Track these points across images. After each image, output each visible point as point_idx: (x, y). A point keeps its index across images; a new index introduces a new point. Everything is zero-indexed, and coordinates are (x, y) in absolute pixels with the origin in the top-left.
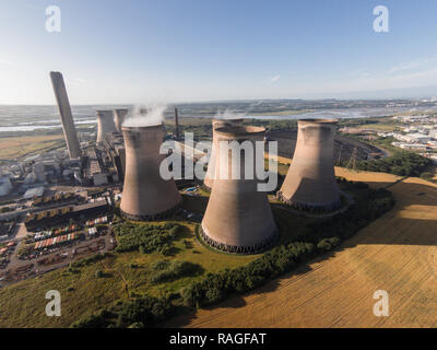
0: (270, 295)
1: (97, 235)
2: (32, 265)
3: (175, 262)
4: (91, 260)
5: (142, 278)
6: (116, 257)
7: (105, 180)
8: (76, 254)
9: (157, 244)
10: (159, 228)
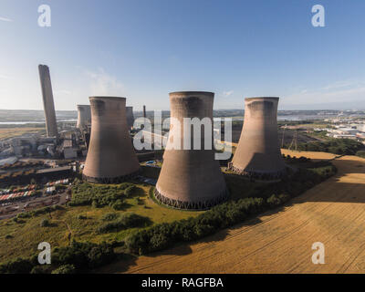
3: (125, 214)
4: (40, 212)
5: (89, 228)
7: (75, 155)
8: (27, 207)
9: (110, 200)
10: (115, 188)
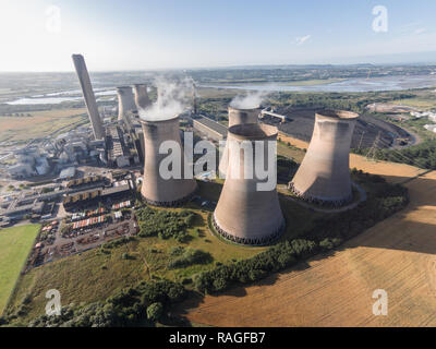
0: (269, 288)
1: (122, 219)
2: (73, 244)
3: (189, 250)
4: (118, 243)
5: (161, 262)
6: (138, 241)
7: (127, 162)
8: (106, 235)
9: (173, 231)
10: (176, 215)
